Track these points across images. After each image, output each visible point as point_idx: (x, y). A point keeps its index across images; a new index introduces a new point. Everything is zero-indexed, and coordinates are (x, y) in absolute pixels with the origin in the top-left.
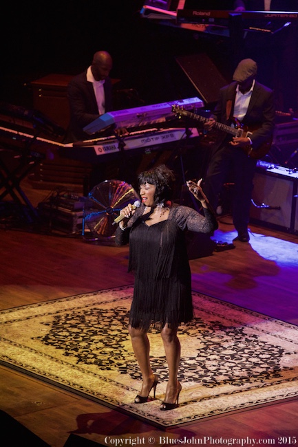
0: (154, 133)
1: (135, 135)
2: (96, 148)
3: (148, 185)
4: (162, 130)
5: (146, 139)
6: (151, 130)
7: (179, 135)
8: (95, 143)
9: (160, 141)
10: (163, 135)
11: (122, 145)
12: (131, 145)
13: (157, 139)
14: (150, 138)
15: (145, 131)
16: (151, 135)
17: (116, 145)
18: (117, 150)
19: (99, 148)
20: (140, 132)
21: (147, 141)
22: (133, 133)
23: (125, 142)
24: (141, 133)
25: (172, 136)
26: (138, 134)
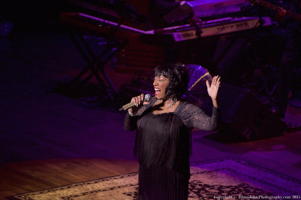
0: (229, 22)
1: (211, 23)
2: (175, 34)
3: (162, 78)
4: (237, 19)
5: (221, 27)
6: (227, 19)
7: (253, 23)
8: (174, 30)
9: (235, 29)
10: (238, 24)
11: (199, 33)
12: (207, 32)
13: (232, 27)
14: (225, 26)
15: (220, 20)
16: (227, 24)
17: (194, 32)
18: (195, 37)
19: (178, 35)
20: (215, 21)
21: (223, 29)
22: (209, 22)
23: (202, 30)
24: (217, 22)
25: (246, 24)
26: (214, 22)
